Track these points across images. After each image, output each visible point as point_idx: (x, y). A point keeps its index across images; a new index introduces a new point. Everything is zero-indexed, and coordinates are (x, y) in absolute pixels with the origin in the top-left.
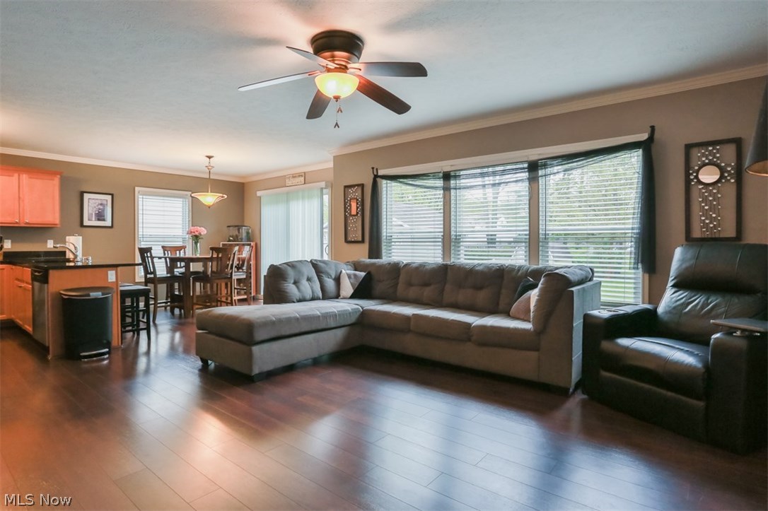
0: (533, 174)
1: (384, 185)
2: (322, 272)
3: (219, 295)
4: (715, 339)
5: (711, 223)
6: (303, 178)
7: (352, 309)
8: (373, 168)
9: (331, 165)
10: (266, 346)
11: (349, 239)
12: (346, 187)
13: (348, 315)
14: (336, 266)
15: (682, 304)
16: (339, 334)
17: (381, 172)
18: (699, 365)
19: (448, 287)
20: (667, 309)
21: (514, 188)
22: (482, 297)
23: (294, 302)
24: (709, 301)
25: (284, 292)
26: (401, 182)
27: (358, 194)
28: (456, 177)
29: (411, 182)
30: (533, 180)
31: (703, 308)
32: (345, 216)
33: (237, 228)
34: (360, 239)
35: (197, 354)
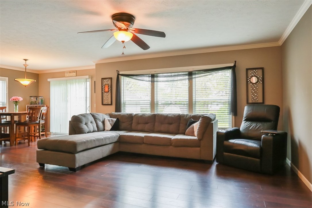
0: (191, 77)
1: (122, 79)
2: (97, 119)
3: (31, 133)
4: (263, 137)
5: (255, 97)
6: (75, 73)
7: (116, 135)
8: (117, 71)
9: (94, 67)
10: (81, 154)
11: (104, 103)
12: (102, 79)
13: (114, 138)
14: (103, 116)
15: (249, 126)
16: (110, 146)
17: (121, 73)
18: (259, 147)
19: (156, 124)
20: (244, 129)
21: (183, 83)
22: (172, 127)
23: (86, 133)
24: (257, 125)
25: (82, 128)
26: (131, 78)
27: (109, 82)
28: (157, 77)
29: (137, 78)
30: (190, 80)
31: (255, 127)
32: (102, 93)
33: (36, 97)
34: (110, 103)
35: (37, 162)
